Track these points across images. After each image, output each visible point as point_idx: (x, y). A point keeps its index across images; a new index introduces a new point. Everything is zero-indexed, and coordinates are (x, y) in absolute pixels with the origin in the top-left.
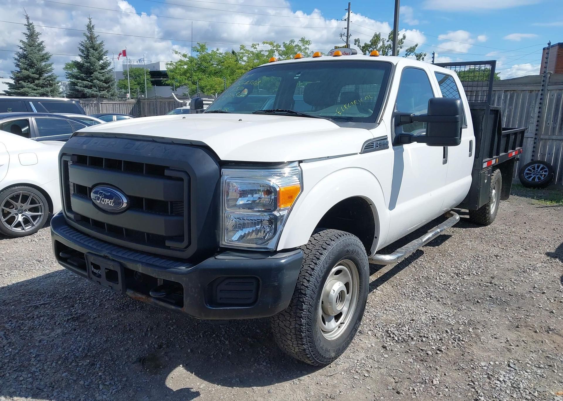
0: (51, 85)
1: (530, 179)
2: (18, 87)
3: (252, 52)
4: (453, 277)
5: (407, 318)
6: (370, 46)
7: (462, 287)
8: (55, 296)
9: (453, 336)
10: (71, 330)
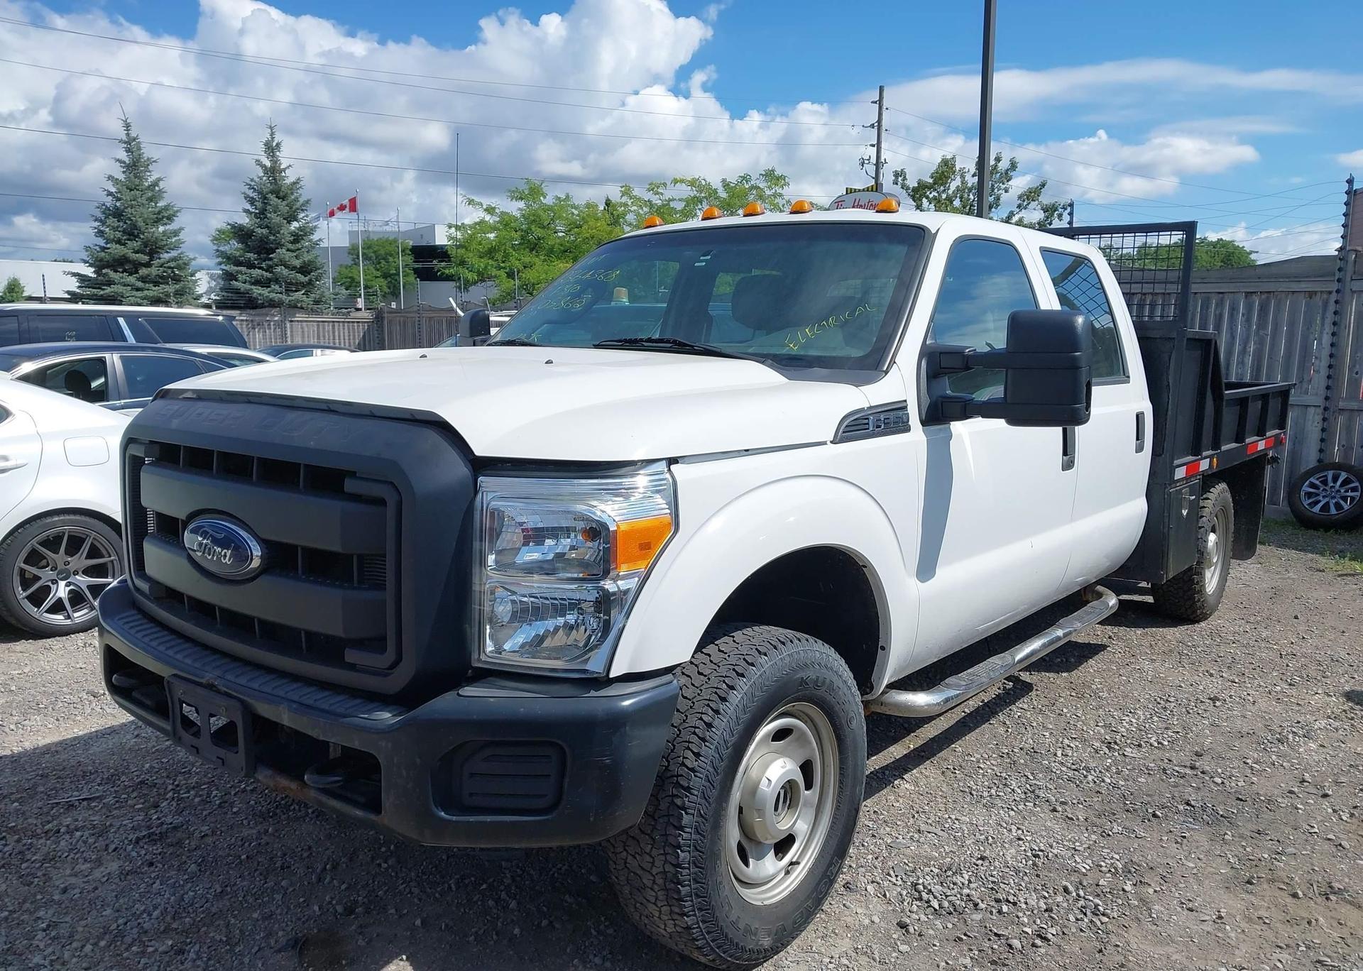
0: (177, 279)
1: (1317, 509)
2: (101, 284)
3: (650, 204)
4: (1097, 752)
5: (968, 852)
6: (931, 187)
7: (1117, 777)
8: (119, 779)
9: (1082, 903)
10: (142, 864)
